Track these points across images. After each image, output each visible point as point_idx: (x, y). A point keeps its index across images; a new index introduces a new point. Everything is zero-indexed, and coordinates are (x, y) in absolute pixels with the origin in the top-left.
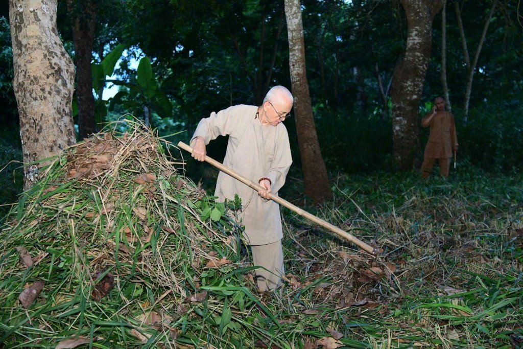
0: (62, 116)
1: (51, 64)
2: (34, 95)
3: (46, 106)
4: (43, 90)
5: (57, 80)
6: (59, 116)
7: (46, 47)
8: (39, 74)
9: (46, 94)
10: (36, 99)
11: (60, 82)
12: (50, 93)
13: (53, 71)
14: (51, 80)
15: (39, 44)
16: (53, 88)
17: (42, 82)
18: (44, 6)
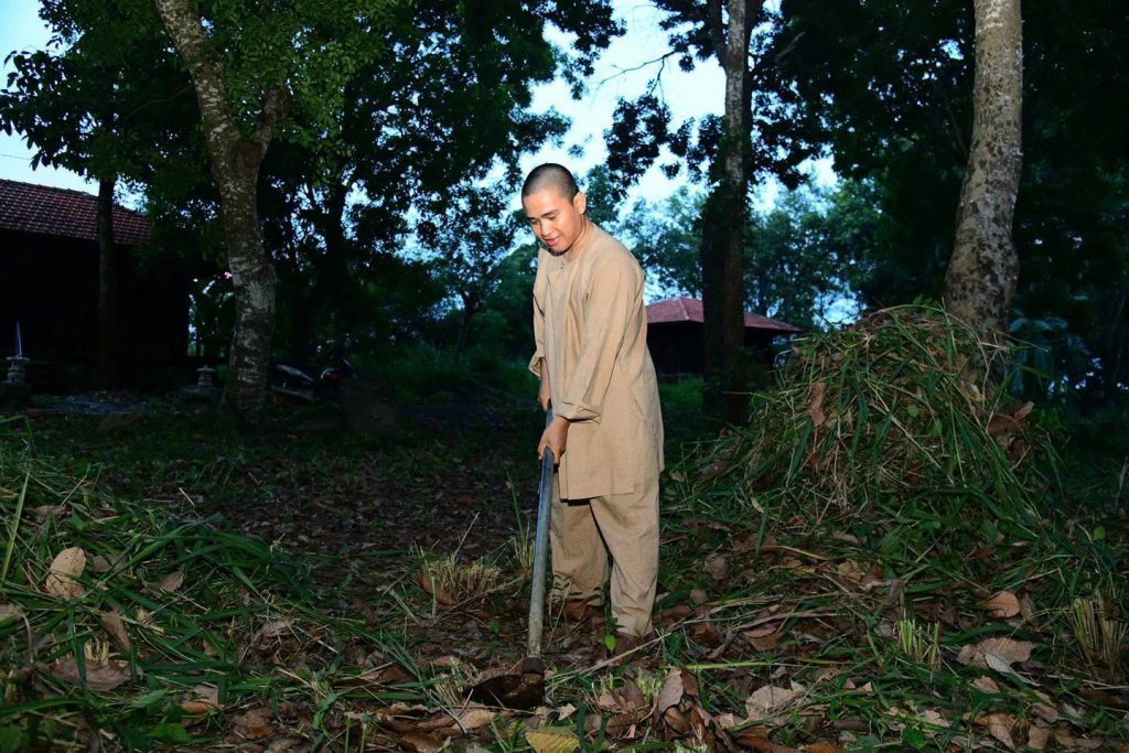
0: (985, 318)
1: (978, 258)
2: (954, 295)
3: (965, 306)
4: (964, 288)
5: (983, 276)
6: (981, 317)
7: (978, 240)
8: (964, 270)
9: (968, 293)
10: (955, 299)
11: (988, 277)
12: (971, 291)
13: (980, 265)
14: (976, 276)
15: (971, 238)
16: (976, 284)
17: (963, 279)
18: (988, 195)
